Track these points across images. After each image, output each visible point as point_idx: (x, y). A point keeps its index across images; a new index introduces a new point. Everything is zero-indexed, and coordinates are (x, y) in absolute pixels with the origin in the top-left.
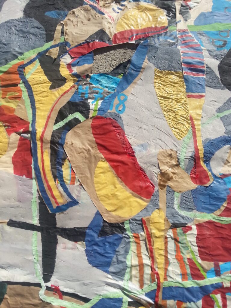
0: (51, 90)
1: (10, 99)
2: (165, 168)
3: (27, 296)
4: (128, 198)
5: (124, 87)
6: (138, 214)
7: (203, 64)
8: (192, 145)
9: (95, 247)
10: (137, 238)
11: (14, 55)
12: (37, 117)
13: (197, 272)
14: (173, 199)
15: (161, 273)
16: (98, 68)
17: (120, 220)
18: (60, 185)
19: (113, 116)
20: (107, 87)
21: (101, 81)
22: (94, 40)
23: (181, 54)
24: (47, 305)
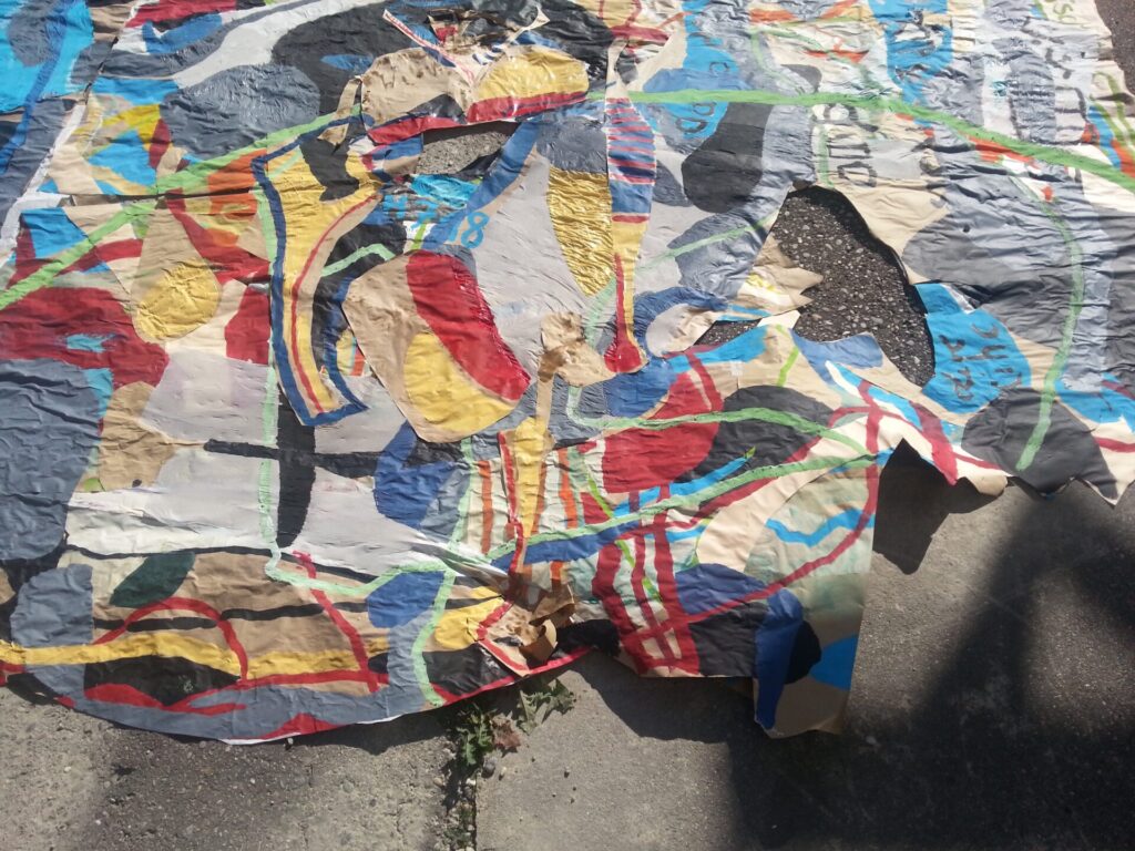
0: (325, 202)
1: (229, 218)
2: (552, 344)
3: (238, 572)
4: (473, 398)
5: (484, 200)
6: (492, 426)
7: (653, 160)
8: (612, 302)
9: (395, 485)
10: (485, 467)
11: (246, 137)
12: (287, 251)
13: (594, 512)
14: (566, 399)
15: (527, 523)
17: (452, 438)
18: (328, 375)
19: (454, 251)
20: (447, 200)
21: (435, 189)
22: (428, 114)
23: (608, 141)
24: (279, 589)
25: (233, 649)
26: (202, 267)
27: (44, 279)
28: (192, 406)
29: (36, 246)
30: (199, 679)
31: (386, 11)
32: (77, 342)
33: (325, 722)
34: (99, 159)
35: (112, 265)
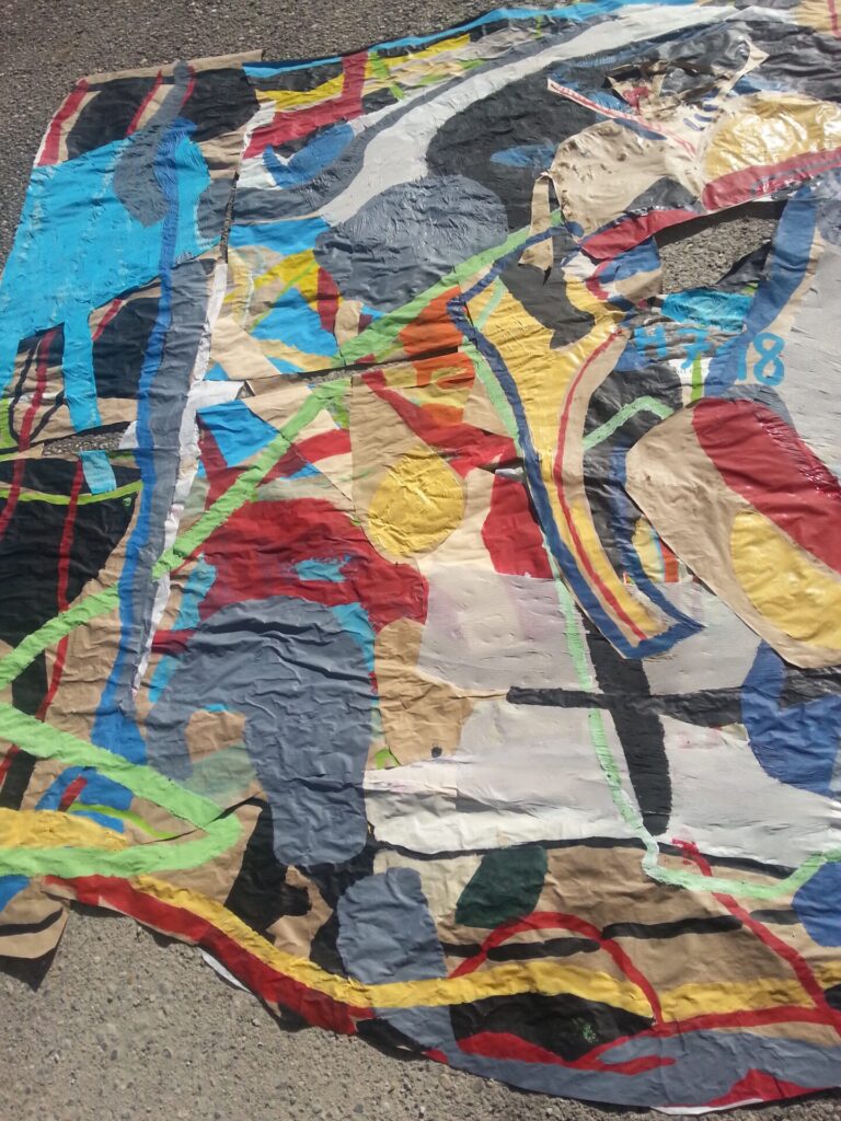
0: (558, 350)
1: (444, 388)
3: (608, 873)
5: (766, 315)
9: (777, 734)
11: (430, 274)
12: (529, 422)
16: (675, 279)
18: (635, 586)
19: (751, 393)
20: (714, 323)
21: (695, 310)
22: (651, 208)
24: (670, 894)
25: (633, 980)
26: (431, 457)
27: (245, 492)
28: (478, 646)
29: (223, 451)
30: (600, 1022)
31: (550, 81)
32: (309, 570)
33: (792, 1084)
34: (264, 331)
35: (320, 465)
